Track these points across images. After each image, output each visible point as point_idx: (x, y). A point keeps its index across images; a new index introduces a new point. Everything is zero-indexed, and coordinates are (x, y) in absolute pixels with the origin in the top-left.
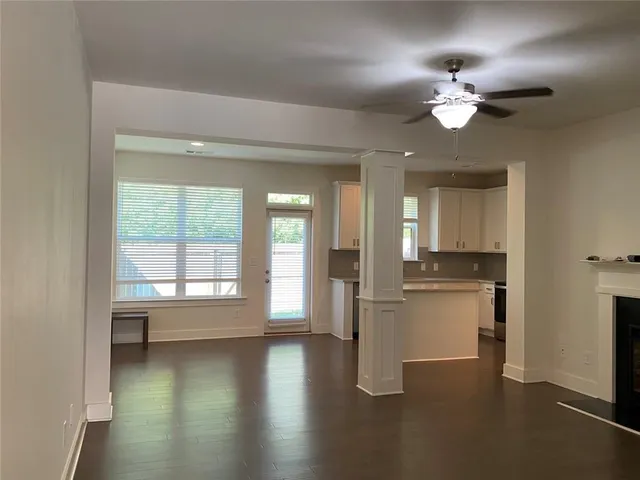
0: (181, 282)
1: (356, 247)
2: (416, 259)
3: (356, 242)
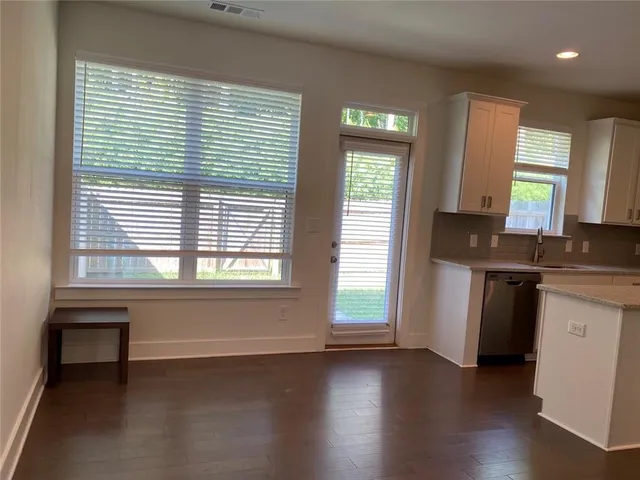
0: (188, 256)
1: (485, 210)
2: (560, 233)
3: (487, 201)
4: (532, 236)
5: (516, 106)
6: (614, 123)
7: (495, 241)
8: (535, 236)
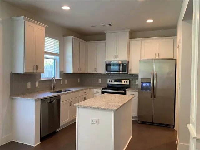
1: (35, 71)
2: (58, 78)
3: (36, 67)
4: (50, 80)
5: (43, 27)
6: (73, 38)
7: (37, 84)
8: (52, 80)
